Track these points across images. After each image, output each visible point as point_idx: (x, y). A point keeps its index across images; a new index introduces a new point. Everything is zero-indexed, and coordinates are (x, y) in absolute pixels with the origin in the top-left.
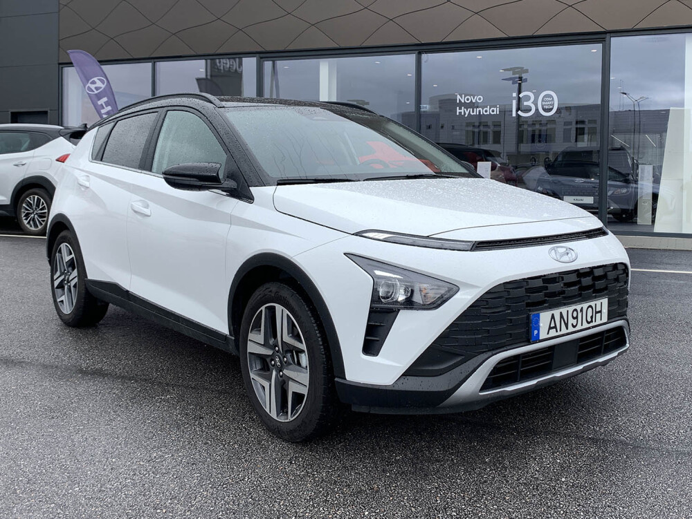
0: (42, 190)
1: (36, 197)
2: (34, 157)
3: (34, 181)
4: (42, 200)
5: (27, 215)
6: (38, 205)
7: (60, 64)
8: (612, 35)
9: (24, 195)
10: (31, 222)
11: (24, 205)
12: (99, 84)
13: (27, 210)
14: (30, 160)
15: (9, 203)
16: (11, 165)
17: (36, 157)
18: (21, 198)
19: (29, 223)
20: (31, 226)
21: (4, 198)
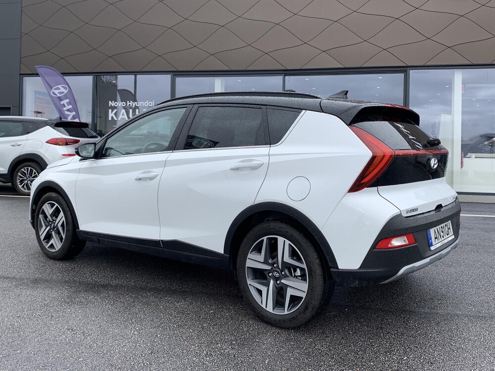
0: (34, 163)
1: (29, 168)
2: (27, 140)
3: (28, 157)
4: (34, 170)
5: (22, 182)
6: (31, 174)
7: (21, 74)
8: (411, 68)
9: (19, 167)
10: (25, 186)
11: (19, 174)
12: (62, 90)
13: (21, 177)
14: (24, 142)
15: (6, 172)
16: (8, 146)
17: (29, 140)
18: (17, 169)
19: (23, 187)
20: (25, 189)
21: (3, 169)
